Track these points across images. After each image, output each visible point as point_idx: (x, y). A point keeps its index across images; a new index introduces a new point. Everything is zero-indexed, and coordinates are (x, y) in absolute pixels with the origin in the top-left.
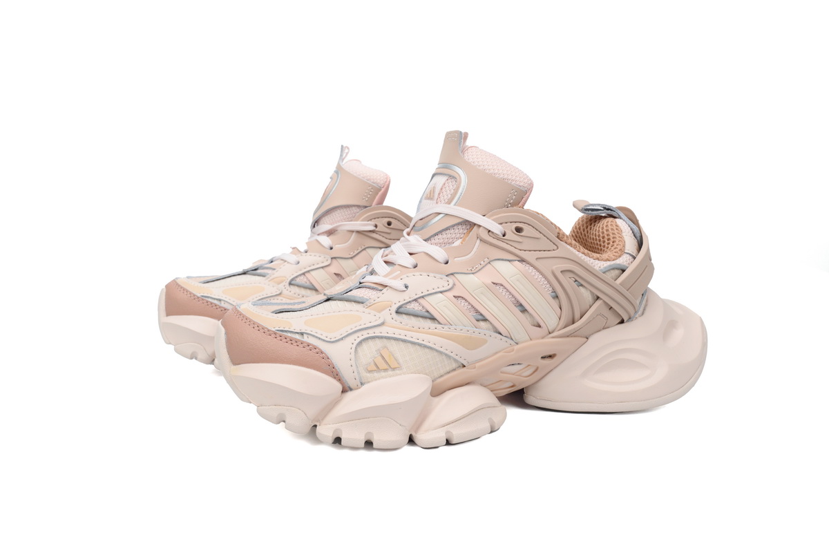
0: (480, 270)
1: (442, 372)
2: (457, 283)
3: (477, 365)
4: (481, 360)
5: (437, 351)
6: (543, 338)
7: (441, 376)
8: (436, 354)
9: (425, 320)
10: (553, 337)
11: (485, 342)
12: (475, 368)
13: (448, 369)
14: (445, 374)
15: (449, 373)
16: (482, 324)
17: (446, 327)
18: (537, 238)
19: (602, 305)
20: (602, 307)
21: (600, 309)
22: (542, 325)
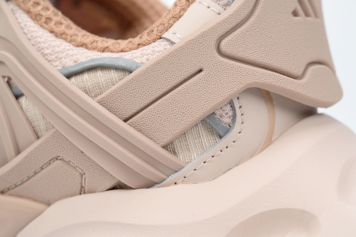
19: (57, 138)
20: (57, 143)
21: (54, 147)
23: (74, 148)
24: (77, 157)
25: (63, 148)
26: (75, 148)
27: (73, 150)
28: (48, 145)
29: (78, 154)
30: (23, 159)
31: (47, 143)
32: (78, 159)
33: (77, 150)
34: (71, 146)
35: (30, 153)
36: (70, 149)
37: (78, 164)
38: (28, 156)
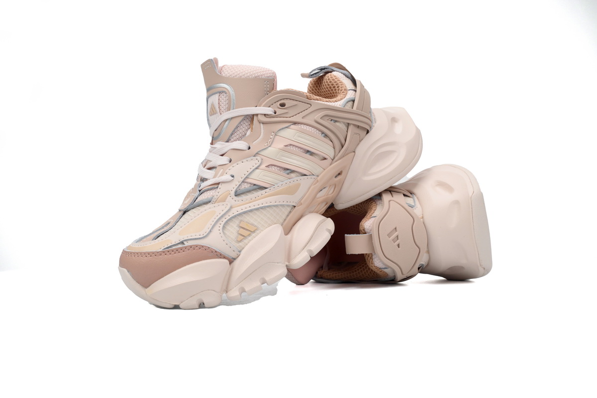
0: (272, 142)
1: (284, 217)
2: (263, 157)
3: (302, 201)
5: (274, 206)
6: (331, 165)
7: (285, 220)
8: (274, 208)
10: (336, 161)
11: (299, 185)
12: (301, 204)
13: (286, 213)
14: (287, 217)
15: (288, 215)
16: (292, 175)
17: (271, 188)
18: (296, 105)
22: (326, 157)
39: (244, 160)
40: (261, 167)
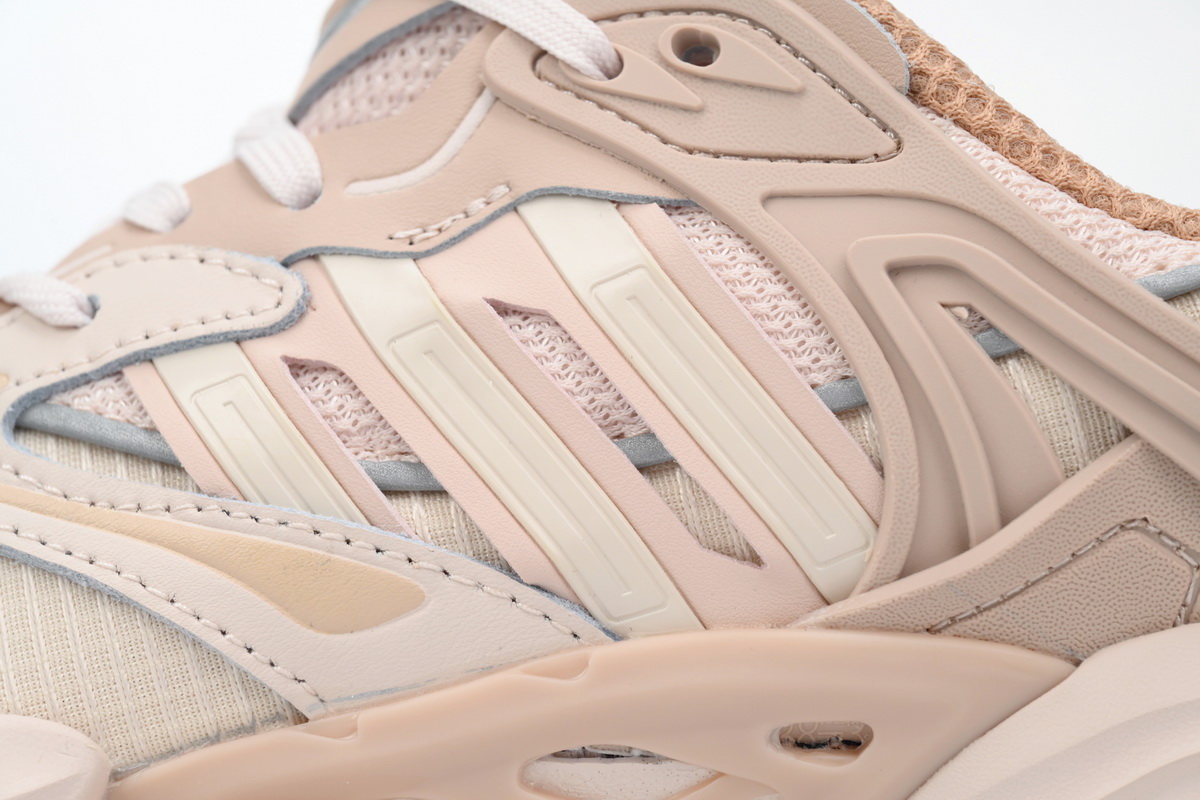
0: (454, 241)
1: (175, 729)
2: (322, 297)
3: (365, 717)
4: (390, 695)
5: (153, 619)
6: (781, 623)
7: (173, 752)
8: (145, 633)
9: (137, 469)
10: (832, 626)
11: (412, 600)
12: (354, 730)
13: (207, 719)
14: (195, 744)
15: (215, 739)
16: (414, 510)
17: (212, 505)
18: (788, 93)
19: (1140, 468)
20: (1139, 481)
21: (1128, 492)
22: (763, 546)
23: (1185, 495)
24: (1190, 519)
25: (1152, 495)
26: (1187, 497)
27: (1182, 500)
28: (1111, 487)
29: (1193, 512)
30: (1040, 527)
31: (1111, 483)
32: (1191, 527)
33: (1193, 502)
34: (1175, 491)
35: (1060, 510)
36: (1173, 498)
37: (1192, 540)
38: (1054, 519)
39: (217, 256)
40: (255, 347)
